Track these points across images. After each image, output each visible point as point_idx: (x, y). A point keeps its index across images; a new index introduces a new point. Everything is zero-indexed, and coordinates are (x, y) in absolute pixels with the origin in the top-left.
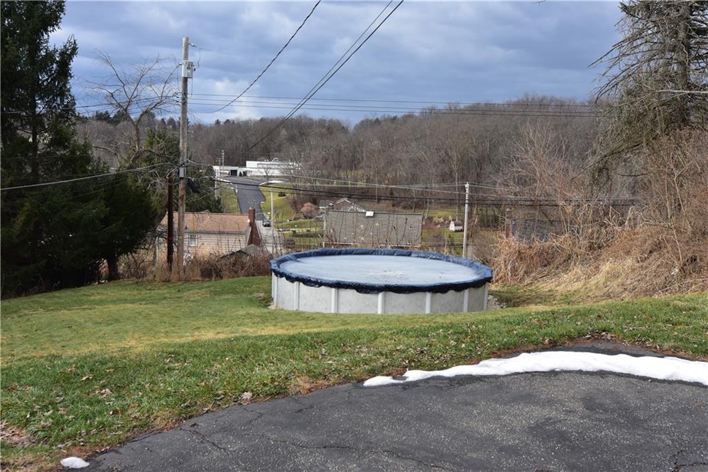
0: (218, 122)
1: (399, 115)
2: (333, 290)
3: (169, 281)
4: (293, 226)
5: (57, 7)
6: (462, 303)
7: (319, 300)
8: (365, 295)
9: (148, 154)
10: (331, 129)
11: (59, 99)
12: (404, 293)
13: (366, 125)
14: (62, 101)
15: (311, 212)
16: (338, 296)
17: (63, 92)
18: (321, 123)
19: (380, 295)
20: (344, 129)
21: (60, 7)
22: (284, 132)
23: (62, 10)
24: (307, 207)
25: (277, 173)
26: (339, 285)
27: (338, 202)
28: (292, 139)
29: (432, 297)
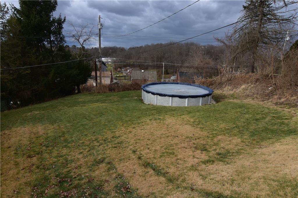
0: (93, 48)
1: (139, 46)
2: (171, 98)
3: (99, 93)
4: (116, 74)
5: (55, 3)
6: (208, 100)
7: (165, 101)
8: (182, 99)
9: (86, 54)
10: (122, 50)
11: (59, 35)
12: (194, 98)
13: (131, 49)
14: (60, 36)
15: (120, 71)
16: (172, 100)
17: (60, 33)
18: (120, 48)
19: (187, 99)
20: (125, 50)
21: (56, 3)
22: (110, 50)
23: (57, 4)
24: (119, 69)
25: (110, 61)
26: (173, 96)
27: (127, 68)
28: (113, 52)
29: (202, 99)
